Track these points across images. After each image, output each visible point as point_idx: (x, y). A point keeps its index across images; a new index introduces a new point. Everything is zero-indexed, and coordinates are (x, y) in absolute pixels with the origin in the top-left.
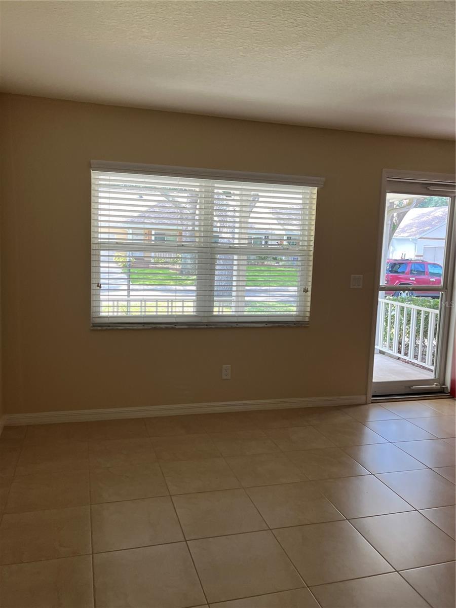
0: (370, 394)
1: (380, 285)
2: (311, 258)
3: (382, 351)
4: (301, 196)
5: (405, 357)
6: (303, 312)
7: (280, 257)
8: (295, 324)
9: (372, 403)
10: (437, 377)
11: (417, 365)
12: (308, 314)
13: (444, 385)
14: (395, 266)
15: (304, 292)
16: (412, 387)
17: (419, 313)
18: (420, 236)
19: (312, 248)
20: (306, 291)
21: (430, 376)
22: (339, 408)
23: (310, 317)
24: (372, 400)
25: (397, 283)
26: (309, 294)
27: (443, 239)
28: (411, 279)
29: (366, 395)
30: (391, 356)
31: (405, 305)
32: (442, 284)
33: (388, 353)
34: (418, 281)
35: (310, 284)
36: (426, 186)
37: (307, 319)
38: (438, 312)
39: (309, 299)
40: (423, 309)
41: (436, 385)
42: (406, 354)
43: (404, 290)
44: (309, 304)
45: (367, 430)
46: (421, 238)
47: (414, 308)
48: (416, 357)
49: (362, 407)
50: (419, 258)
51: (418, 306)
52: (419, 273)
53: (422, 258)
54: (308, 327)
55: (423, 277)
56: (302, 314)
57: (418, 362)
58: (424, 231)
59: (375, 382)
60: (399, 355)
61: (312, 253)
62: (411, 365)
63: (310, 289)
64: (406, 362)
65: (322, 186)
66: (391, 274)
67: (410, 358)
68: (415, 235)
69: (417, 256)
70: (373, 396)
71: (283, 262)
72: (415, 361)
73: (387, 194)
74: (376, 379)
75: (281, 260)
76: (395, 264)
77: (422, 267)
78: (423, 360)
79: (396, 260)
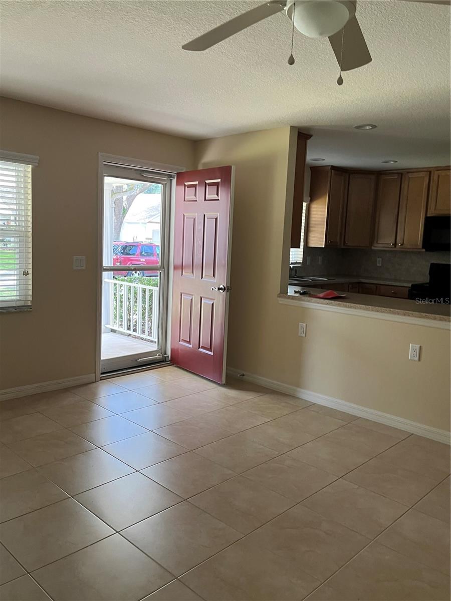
0: (99, 371)
1: (104, 265)
2: (30, 239)
3: (113, 329)
4: (14, 174)
5: (134, 333)
6: (24, 296)
7: (8, 239)
8: (16, 309)
9: (101, 380)
10: (160, 348)
11: (146, 340)
12: (30, 298)
13: (166, 354)
14: (127, 249)
15: (24, 275)
16: (138, 359)
17: (144, 291)
18: (149, 221)
19: (30, 229)
20: (26, 274)
21: (154, 348)
22: (67, 390)
23: (32, 301)
24: (101, 377)
25: (130, 264)
26: (30, 276)
27: (159, 223)
28: (141, 260)
29: (95, 373)
30: (122, 333)
31: (132, 285)
32: (160, 264)
33: (119, 331)
34: (147, 262)
35: (30, 266)
36: (140, 172)
37: (29, 303)
38: (158, 289)
39: (30, 282)
40: (148, 287)
41: (159, 355)
42: (135, 330)
43: (136, 270)
44: (30, 287)
45: (95, 407)
46: (149, 222)
47: (140, 286)
48: (143, 332)
49: (91, 385)
50: (149, 241)
51: (145, 284)
52: (148, 254)
53: (152, 241)
54: (31, 311)
55: (152, 258)
56: (23, 298)
57: (145, 336)
58: (152, 216)
59: (104, 360)
60: (129, 332)
61: (30, 234)
62: (140, 340)
63: (30, 272)
64: (135, 338)
65: (37, 164)
66: (123, 256)
67: (138, 334)
68: (144, 219)
69: (147, 239)
70: (102, 374)
71: (12, 244)
72: (142, 336)
73: (105, 177)
74: (104, 356)
75: (10, 242)
76: (126, 246)
77: (151, 250)
78: (150, 334)
79: (127, 243)
